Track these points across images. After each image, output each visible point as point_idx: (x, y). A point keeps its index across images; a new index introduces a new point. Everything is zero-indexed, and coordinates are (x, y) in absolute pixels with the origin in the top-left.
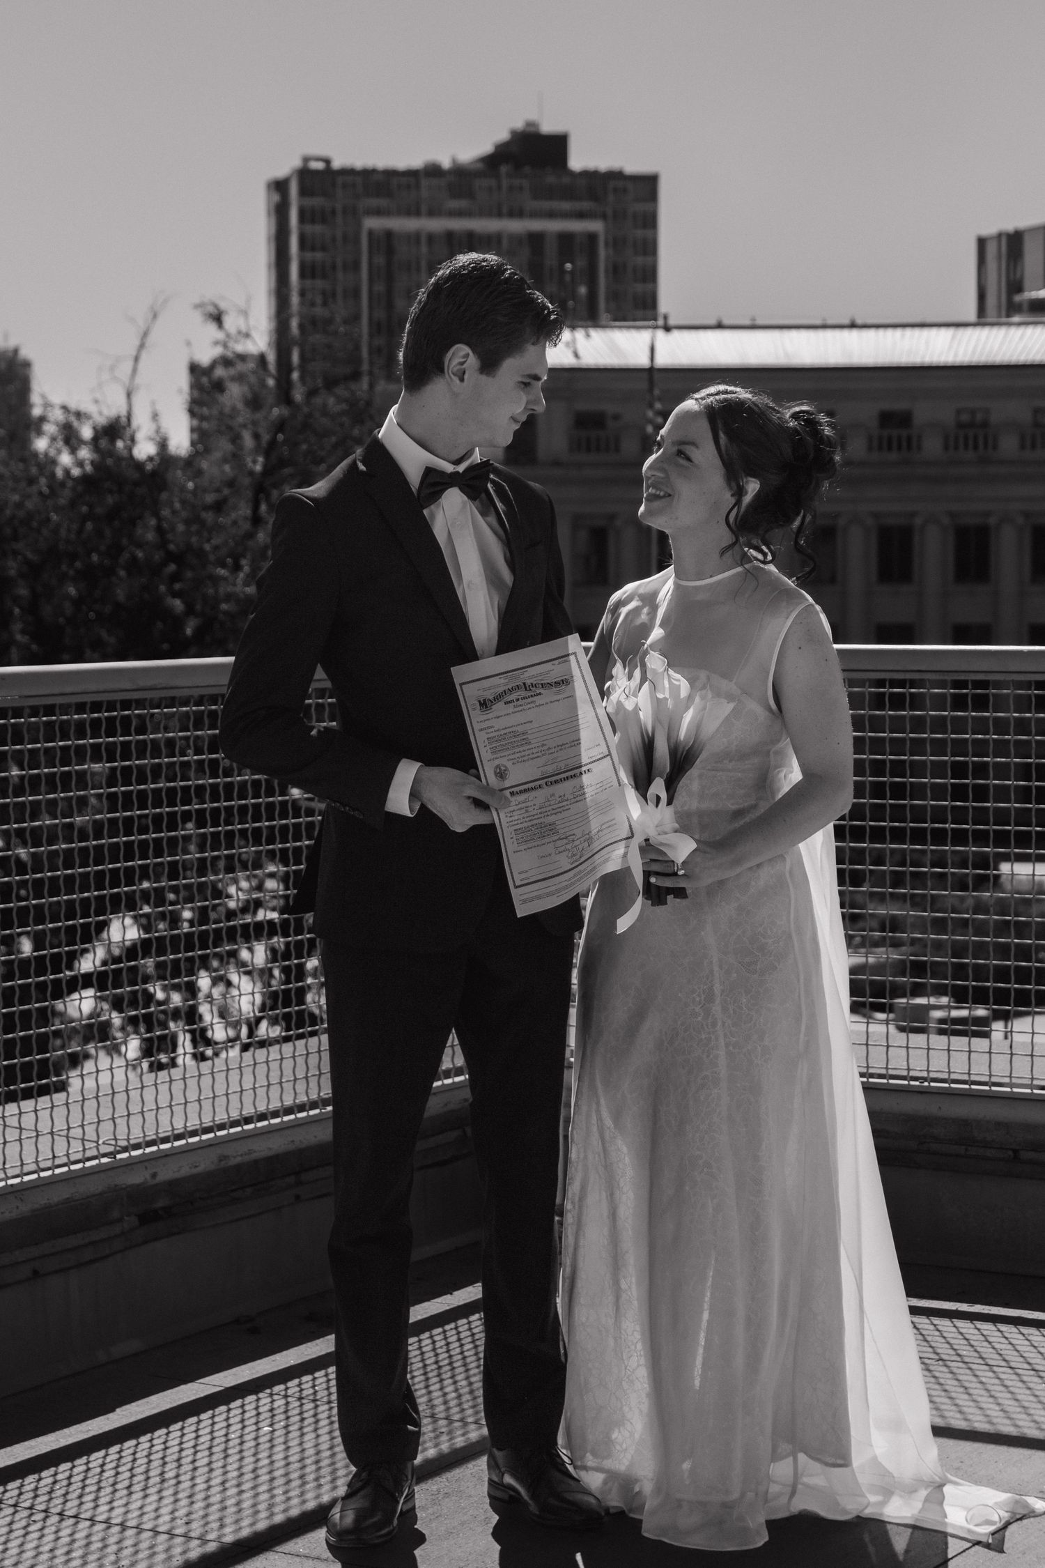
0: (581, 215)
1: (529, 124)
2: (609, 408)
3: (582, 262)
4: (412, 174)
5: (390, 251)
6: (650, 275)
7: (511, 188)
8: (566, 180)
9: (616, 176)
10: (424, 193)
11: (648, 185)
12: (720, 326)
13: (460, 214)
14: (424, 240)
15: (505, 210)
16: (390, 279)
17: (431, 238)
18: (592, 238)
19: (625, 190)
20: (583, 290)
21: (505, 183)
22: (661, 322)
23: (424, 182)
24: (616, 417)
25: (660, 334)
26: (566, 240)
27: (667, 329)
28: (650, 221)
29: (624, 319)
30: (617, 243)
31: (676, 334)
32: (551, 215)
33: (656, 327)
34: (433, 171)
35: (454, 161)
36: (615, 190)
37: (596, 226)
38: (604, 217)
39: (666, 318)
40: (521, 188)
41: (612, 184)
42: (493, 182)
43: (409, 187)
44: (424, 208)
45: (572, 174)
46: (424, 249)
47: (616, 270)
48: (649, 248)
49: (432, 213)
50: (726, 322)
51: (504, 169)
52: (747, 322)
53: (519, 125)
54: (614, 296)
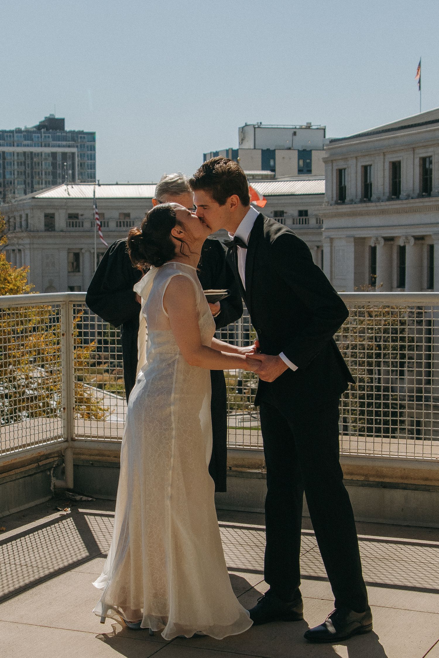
0: (69, 146)
1: (51, 115)
2: (80, 212)
3: (70, 163)
4: (11, 132)
5: (4, 159)
6: (93, 166)
7: (45, 137)
8: (64, 134)
9: (81, 132)
10: (16, 139)
11: (92, 136)
12: (117, 184)
13: (28, 146)
14: (16, 155)
15: (43, 145)
16: (4, 168)
17: (18, 153)
18: (73, 154)
19: (84, 138)
20: (70, 172)
21: (43, 135)
22: (97, 183)
23: (15, 135)
24: (82, 215)
25: (97, 187)
26: (64, 154)
27: (99, 185)
28: (93, 148)
29: (85, 182)
30: (82, 156)
31: (102, 186)
32: (59, 146)
33: (95, 185)
34: (19, 131)
35: (26, 128)
36: (81, 137)
37: (74, 150)
38: (77, 147)
39: (98, 181)
40: (49, 137)
41: (79, 136)
42: (40, 135)
43: (10, 136)
44: (15, 144)
45: (66, 132)
46: (16, 158)
47: (81, 165)
48: (93, 157)
49: (18, 146)
50: (119, 183)
51: (43, 130)
52: (126, 183)
53: (48, 115)
54: (81, 174)
